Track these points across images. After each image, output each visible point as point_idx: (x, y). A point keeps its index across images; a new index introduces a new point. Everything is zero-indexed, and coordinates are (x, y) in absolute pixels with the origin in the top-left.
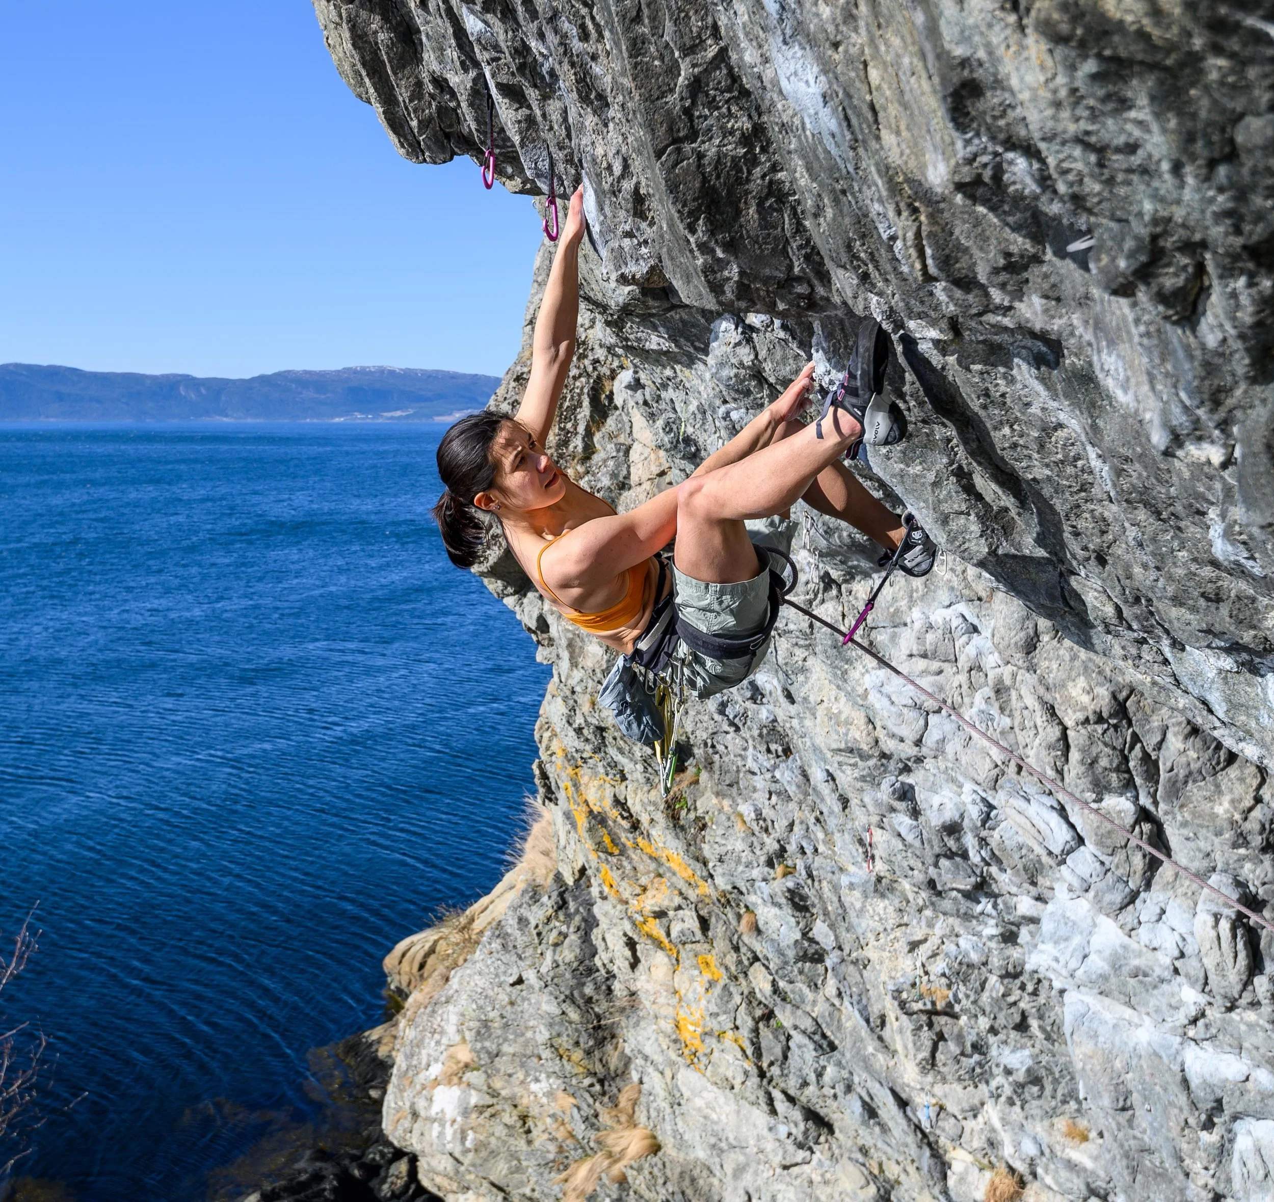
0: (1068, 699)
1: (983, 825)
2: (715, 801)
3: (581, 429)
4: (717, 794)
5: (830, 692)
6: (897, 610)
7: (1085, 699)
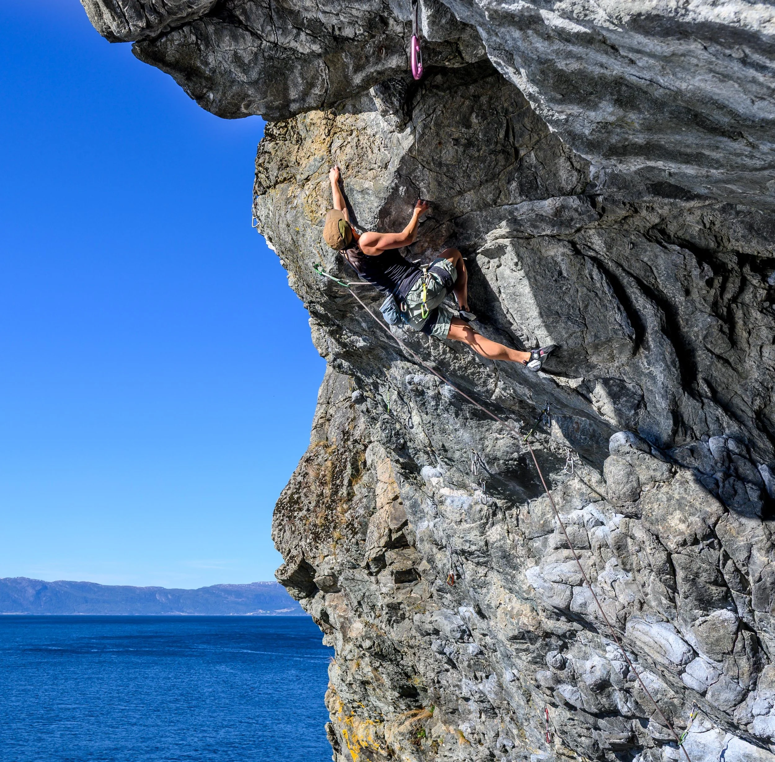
0: (669, 528)
1: (625, 677)
2: (444, 728)
3: (346, 482)
4: (445, 722)
5: (505, 595)
6: (546, 522)
7: (682, 527)
